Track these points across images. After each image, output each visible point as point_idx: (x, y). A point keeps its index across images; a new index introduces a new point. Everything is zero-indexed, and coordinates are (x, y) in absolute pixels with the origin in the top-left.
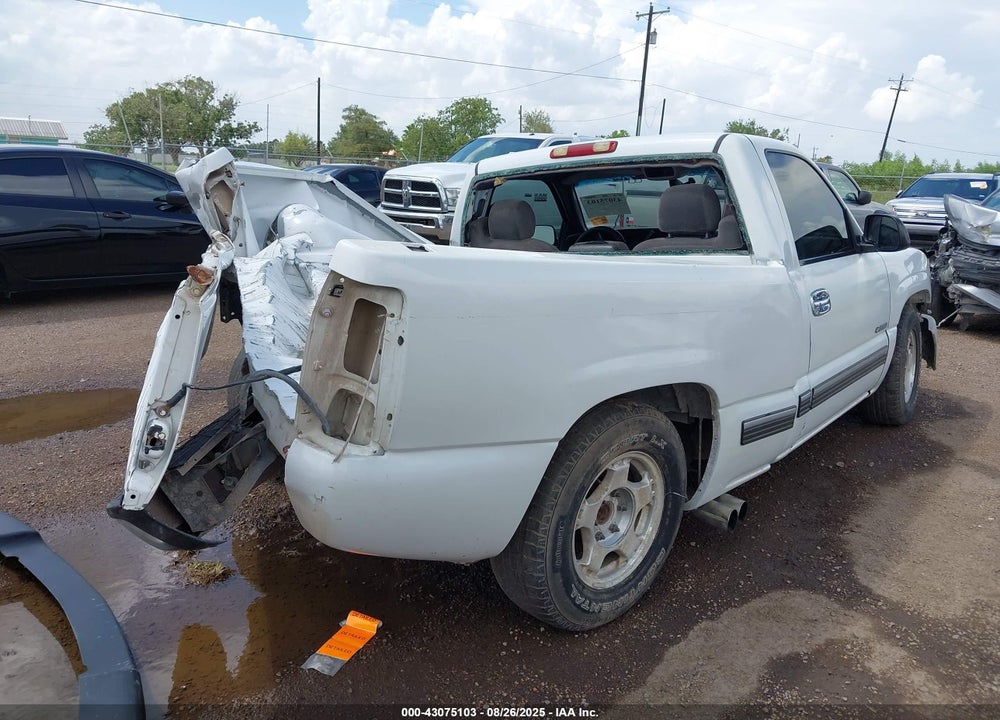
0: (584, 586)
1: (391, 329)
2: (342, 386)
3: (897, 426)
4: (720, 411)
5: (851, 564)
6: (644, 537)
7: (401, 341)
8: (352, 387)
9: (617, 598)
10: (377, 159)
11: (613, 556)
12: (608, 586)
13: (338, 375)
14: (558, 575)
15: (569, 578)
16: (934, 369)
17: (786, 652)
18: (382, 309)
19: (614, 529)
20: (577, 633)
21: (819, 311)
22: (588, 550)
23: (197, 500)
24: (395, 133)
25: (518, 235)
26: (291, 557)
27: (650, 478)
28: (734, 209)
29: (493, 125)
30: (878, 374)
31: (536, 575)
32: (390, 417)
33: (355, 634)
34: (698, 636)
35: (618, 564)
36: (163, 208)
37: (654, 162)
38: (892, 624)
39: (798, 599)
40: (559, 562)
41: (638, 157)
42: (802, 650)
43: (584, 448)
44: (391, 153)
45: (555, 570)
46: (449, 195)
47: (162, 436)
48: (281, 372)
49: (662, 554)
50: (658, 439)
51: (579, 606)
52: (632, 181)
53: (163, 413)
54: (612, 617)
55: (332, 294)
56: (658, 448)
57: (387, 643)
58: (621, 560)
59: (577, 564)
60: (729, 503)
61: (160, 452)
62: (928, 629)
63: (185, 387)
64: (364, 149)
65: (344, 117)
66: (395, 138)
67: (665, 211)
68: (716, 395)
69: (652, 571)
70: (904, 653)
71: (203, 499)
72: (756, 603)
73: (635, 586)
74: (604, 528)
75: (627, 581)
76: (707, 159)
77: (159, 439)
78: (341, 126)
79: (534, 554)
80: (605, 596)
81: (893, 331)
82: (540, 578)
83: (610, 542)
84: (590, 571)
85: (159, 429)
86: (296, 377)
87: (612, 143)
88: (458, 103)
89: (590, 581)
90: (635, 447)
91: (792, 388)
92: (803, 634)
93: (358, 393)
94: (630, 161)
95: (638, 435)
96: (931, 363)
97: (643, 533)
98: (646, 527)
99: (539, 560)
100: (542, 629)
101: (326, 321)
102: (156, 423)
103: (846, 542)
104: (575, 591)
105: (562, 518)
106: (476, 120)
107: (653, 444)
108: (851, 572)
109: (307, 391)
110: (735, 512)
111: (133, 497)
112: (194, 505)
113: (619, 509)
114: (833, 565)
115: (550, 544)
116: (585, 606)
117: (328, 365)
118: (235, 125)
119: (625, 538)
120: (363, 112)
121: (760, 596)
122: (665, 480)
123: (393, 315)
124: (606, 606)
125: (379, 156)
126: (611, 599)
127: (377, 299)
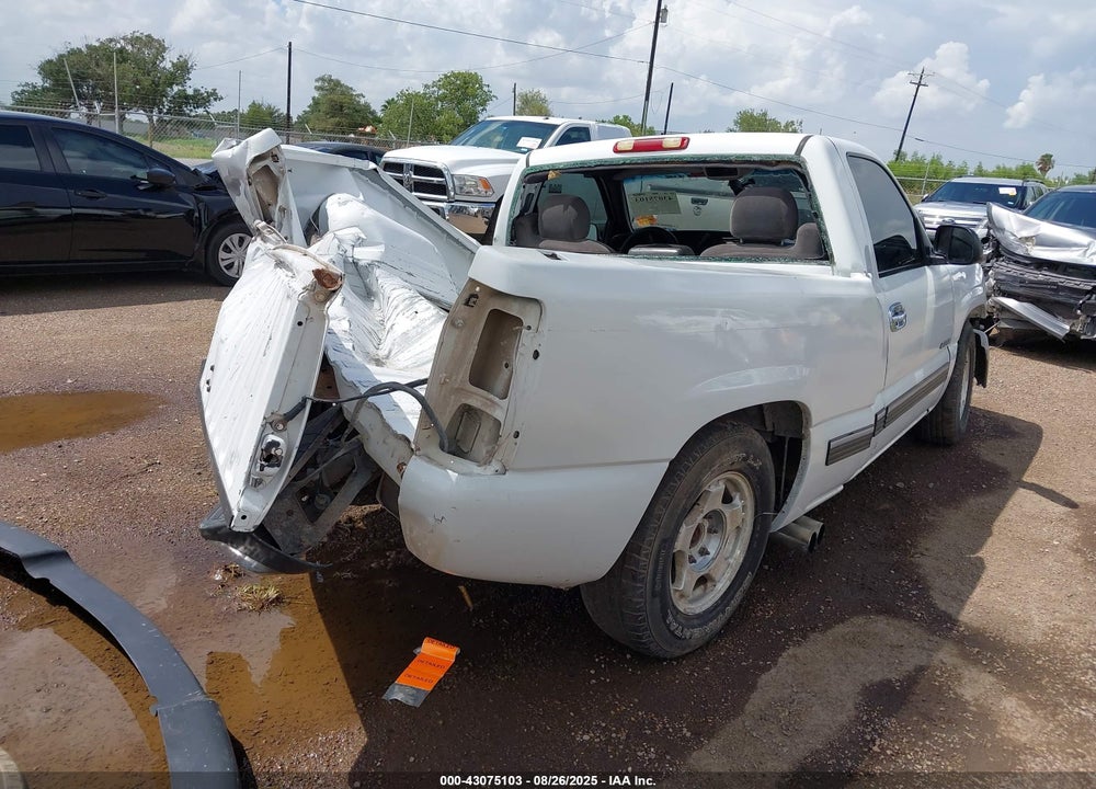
0: (678, 612)
1: (527, 341)
2: (464, 401)
3: (949, 445)
4: (811, 430)
5: (926, 589)
6: (731, 561)
7: (536, 355)
8: (474, 402)
9: (706, 623)
10: (352, 136)
11: (703, 581)
12: (697, 612)
13: (462, 389)
14: (657, 600)
15: (666, 605)
16: (985, 386)
17: (878, 678)
18: (519, 321)
19: (704, 552)
20: (665, 660)
21: (896, 325)
22: (681, 573)
23: (288, 519)
24: (373, 107)
25: (573, 236)
26: (346, 579)
27: (741, 499)
28: (816, 216)
29: (483, 103)
30: (937, 393)
31: (635, 600)
32: (517, 435)
33: (432, 662)
34: (788, 663)
35: (705, 589)
36: (141, 188)
37: (730, 162)
38: (977, 650)
39: (881, 625)
40: (658, 588)
41: (713, 156)
42: (893, 676)
43: (687, 468)
44: (368, 129)
45: (654, 595)
46: (457, 183)
47: (279, 452)
48: (407, 385)
49: (749, 577)
50: (754, 460)
51: (672, 633)
52: (687, 178)
53: (281, 427)
54: (701, 642)
55: (467, 304)
56: (753, 468)
57: (469, 671)
58: (709, 584)
59: (672, 587)
60: (806, 525)
61: (276, 469)
62: (1013, 655)
63: (305, 400)
64: (338, 124)
65: (317, 88)
66: (373, 113)
67: (740, 216)
68: (810, 415)
69: (739, 595)
70: (992, 679)
71: (293, 518)
72: (839, 629)
73: (723, 612)
74: (695, 552)
75: (716, 606)
76: (789, 162)
77: (276, 456)
78: (313, 98)
79: (634, 578)
80: (696, 622)
81: (954, 347)
82: (638, 603)
83: (701, 566)
84: (682, 596)
85: (275, 444)
86: (422, 390)
87: (683, 139)
88: (446, 76)
89: (682, 606)
90: (734, 467)
91: (869, 406)
92: (891, 660)
93: (483, 408)
94: (702, 160)
95: (736, 455)
96: (982, 381)
97: (731, 557)
98: (733, 551)
99: (639, 585)
100: (628, 656)
101: (456, 332)
102: (271, 438)
103: (918, 566)
104: (670, 618)
105: (664, 541)
106: (466, 97)
107: (749, 464)
108: (929, 597)
109: (431, 404)
110: (815, 534)
111: (244, 517)
112: (284, 524)
113: (710, 531)
114: (909, 591)
115: (651, 568)
116: (678, 633)
117: (454, 378)
118: (190, 92)
119: (716, 561)
120: (338, 83)
121: (843, 622)
122: (756, 502)
123: (529, 328)
124: (697, 632)
125: (355, 134)
126: (700, 626)
127: (513, 309)
